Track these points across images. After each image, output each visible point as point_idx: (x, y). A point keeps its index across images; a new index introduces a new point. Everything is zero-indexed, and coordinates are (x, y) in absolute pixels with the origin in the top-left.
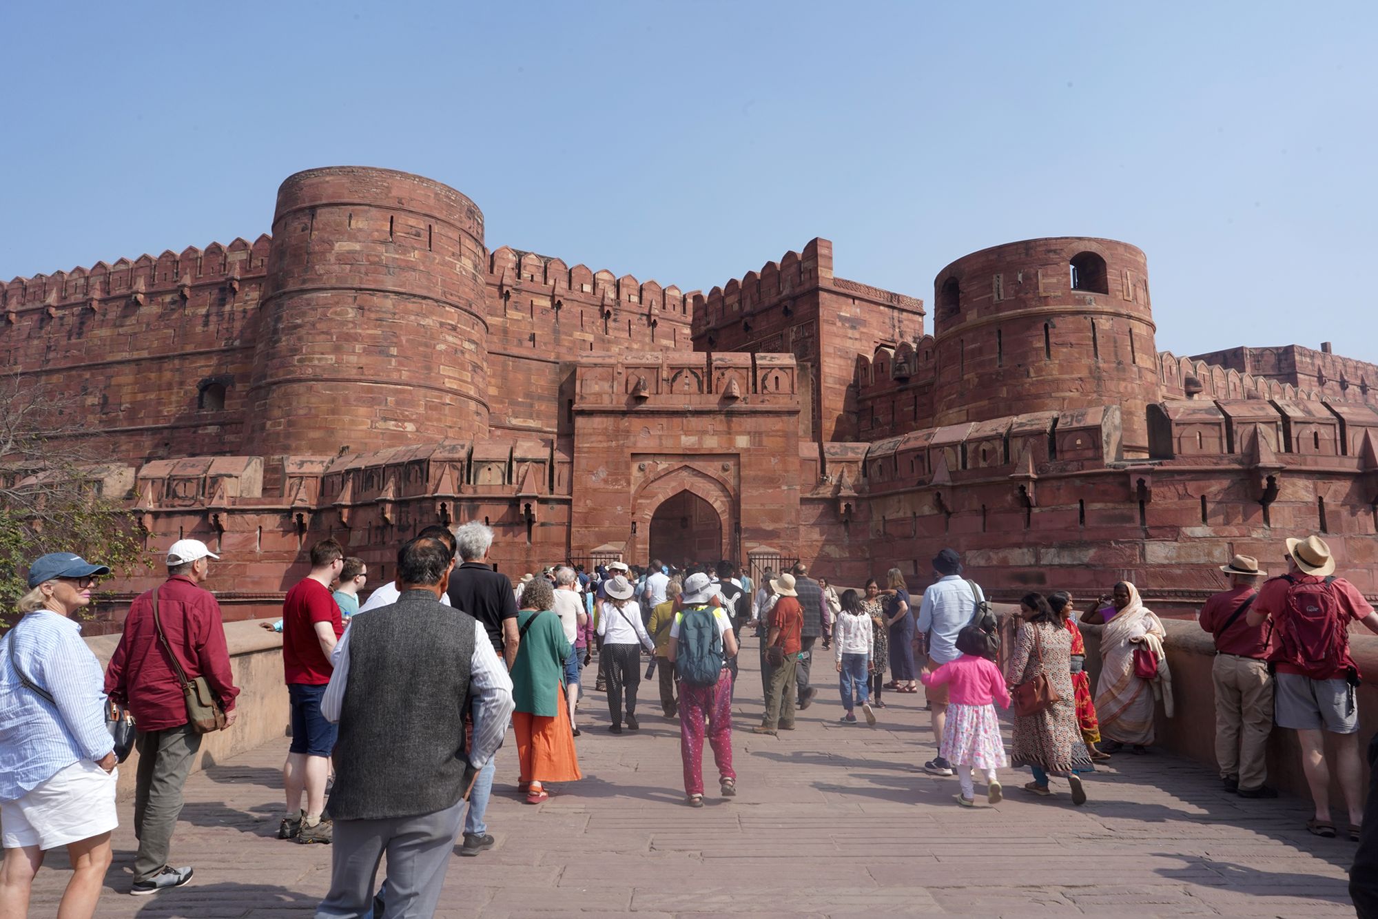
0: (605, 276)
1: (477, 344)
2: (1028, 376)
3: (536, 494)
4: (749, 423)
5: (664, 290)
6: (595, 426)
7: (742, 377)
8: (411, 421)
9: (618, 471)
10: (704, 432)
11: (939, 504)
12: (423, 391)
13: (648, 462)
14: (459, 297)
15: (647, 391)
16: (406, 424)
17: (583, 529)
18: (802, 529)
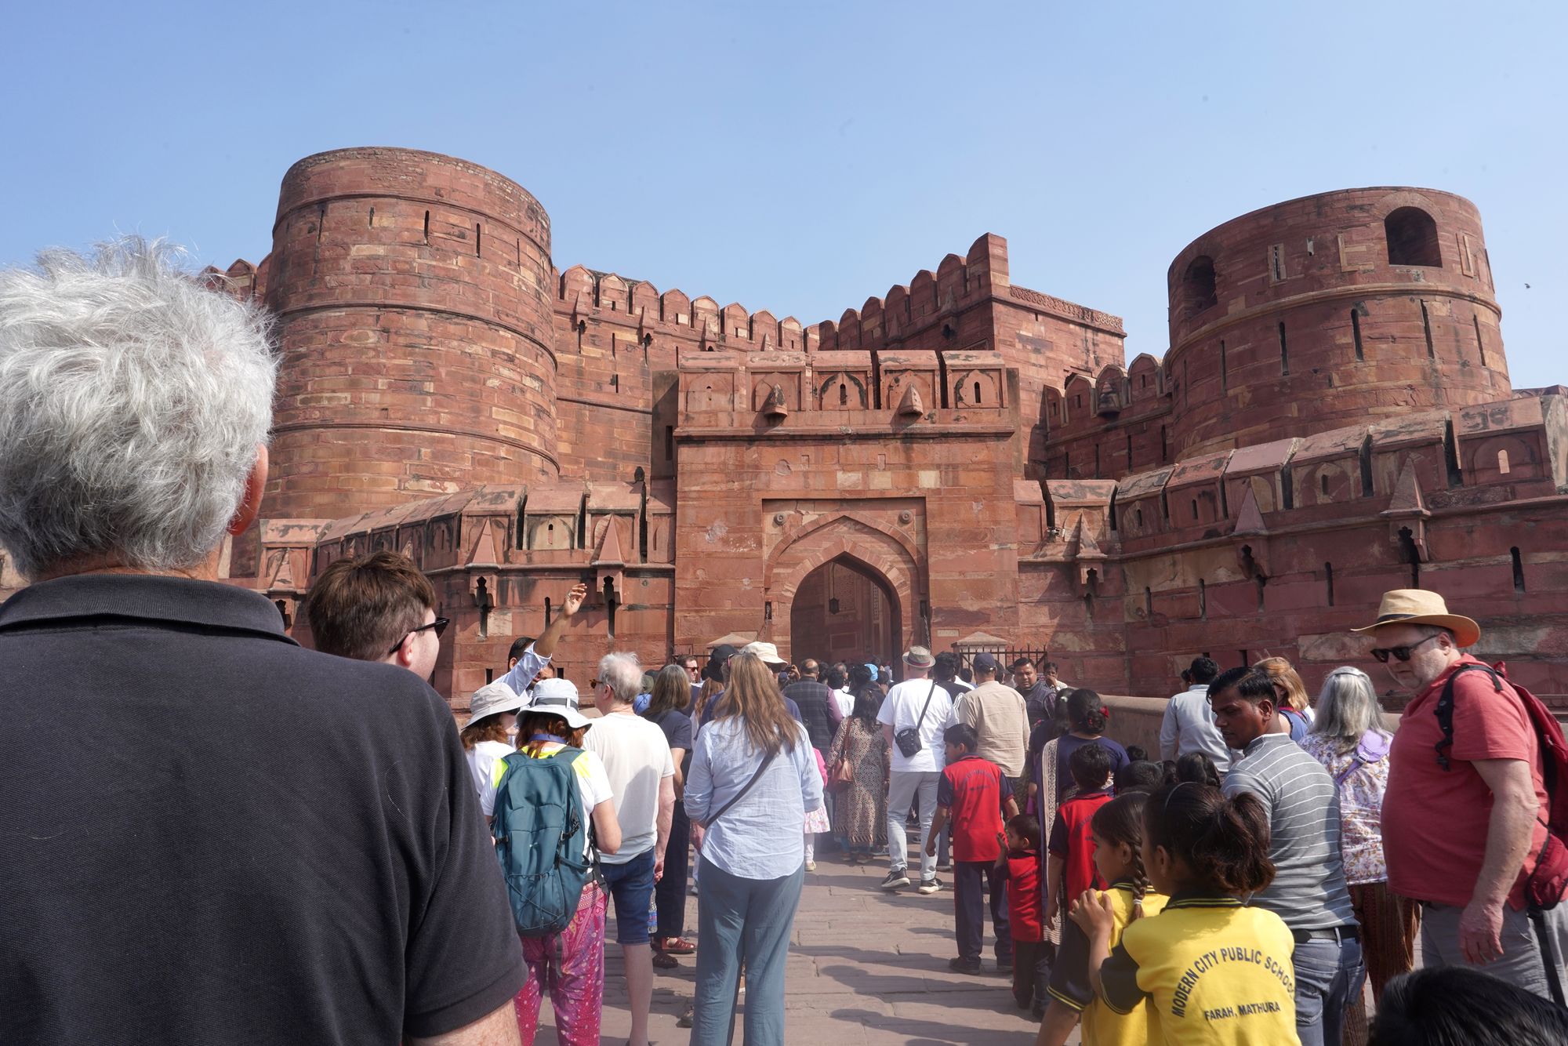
0: (706, 304)
1: (542, 381)
2: (1330, 385)
3: (620, 562)
4: (939, 451)
5: (780, 323)
6: (708, 459)
7: (925, 384)
8: (452, 479)
9: (743, 527)
10: (870, 466)
11: (1248, 563)
12: (469, 440)
13: (787, 512)
14: (518, 319)
15: (785, 406)
16: (447, 484)
17: (693, 614)
18: (1022, 609)
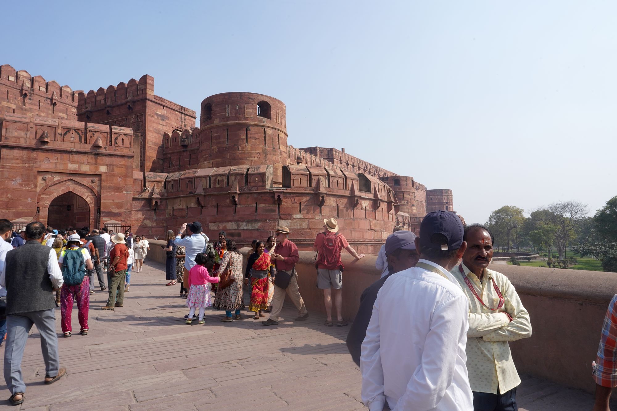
0: (24, 74)
2: (238, 150)
4: (107, 160)
5: (61, 87)
6: (15, 155)
7: (104, 137)
9: (29, 179)
10: (82, 163)
11: (198, 203)
13: (48, 176)
15: (49, 139)
17: (6, 210)
18: (133, 212)
